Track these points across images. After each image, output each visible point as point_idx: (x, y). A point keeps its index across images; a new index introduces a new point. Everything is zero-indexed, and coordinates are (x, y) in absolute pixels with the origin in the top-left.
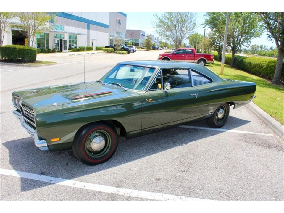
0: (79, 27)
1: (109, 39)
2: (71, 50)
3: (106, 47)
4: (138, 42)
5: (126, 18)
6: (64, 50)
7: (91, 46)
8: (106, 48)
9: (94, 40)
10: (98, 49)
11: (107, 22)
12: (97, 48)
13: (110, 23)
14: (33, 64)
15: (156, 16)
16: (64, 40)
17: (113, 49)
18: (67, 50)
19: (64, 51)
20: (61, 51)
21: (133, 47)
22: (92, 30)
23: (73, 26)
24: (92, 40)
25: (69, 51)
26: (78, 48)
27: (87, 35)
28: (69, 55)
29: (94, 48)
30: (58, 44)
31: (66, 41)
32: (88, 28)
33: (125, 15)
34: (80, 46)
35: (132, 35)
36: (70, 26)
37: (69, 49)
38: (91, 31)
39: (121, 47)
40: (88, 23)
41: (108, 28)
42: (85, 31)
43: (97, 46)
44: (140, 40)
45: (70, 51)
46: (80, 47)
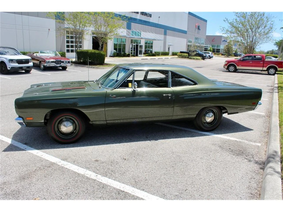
0: (155, 33)
1: (187, 44)
2: (146, 55)
3: (181, 52)
4: (219, 48)
5: (206, 24)
6: (140, 54)
7: (167, 51)
8: (181, 54)
9: (171, 45)
10: (174, 54)
11: (185, 29)
12: (173, 53)
13: (188, 29)
14: (101, 66)
16: (140, 46)
17: (187, 54)
18: (142, 54)
19: (139, 55)
20: (137, 55)
21: (209, 53)
22: (168, 36)
23: (149, 32)
24: (169, 45)
25: (144, 55)
26: (153, 52)
27: (163, 41)
28: (142, 59)
29: (170, 53)
30: (134, 48)
31: (142, 46)
32: (165, 34)
33: (206, 21)
34: (155, 51)
35: (213, 41)
36: (146, 32)
37: (144, 54)
38: (168, 37)
39: (195, 53)
40: (166, 29)
41: (186, 34)
42: (161, 37)
43: (173, 52)
44: (221, 46)
46: (155, 52)
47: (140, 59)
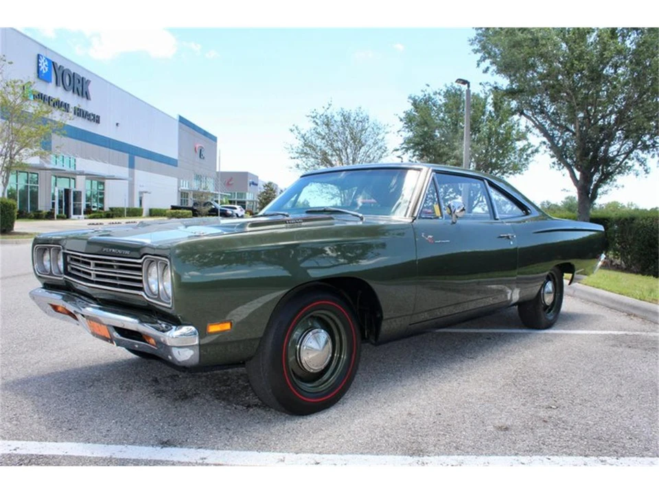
0: (109, 163)
1: (179, 191)
2: (92, 215)
3: (173, 208)
4: (243, 199)
5: (216, 146)
6: (74, 214)
7: (137, 205)
8: (175, 211)
9: (146, 192)
10: (153, 213)
11: (173, 154)
12: (151, 210)
13: (180, 154)
14: (7, 236)
15: (296, 132)
16: (74, 192)
17: (191, 211)
18: (80, 214)
19: (73, 216)
20: (68, 217)
21: (235, 208)
22: (138, 169)
23: (96, 160)
24: (141, 193)
25: (86, 216)
26: (106, 209)
27: (127, 182)
28: (90, 224)
29: (145, 211)
30: (60, 202)
31: (81, 192)
32: (132, 165)
33: (214, 139)
34: (111, 206)
35: (228, 184)
36: (89, 159)
37: (85, 213)
38: (137, 172)
39: (208, 209)
40: (133, 155)
41: (176, 166)
42: (124, 171)
43: (151, 207)
44: (247, 194)
45: (89, 216)
46: (111, 209)
47: (86, 225)
